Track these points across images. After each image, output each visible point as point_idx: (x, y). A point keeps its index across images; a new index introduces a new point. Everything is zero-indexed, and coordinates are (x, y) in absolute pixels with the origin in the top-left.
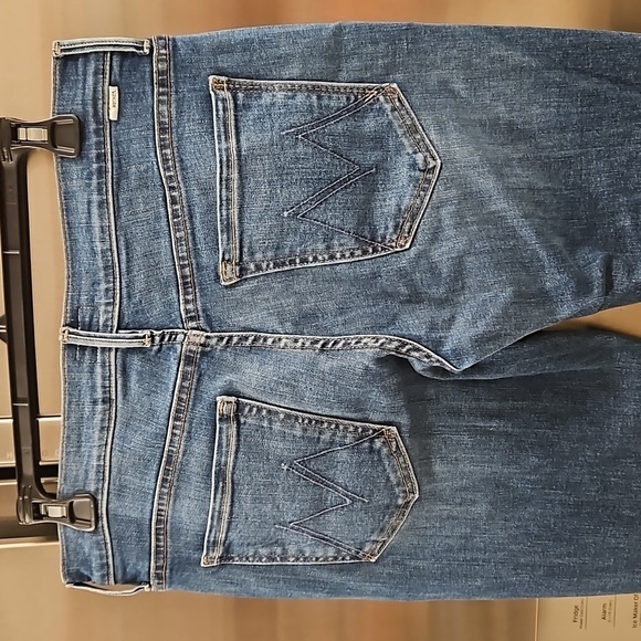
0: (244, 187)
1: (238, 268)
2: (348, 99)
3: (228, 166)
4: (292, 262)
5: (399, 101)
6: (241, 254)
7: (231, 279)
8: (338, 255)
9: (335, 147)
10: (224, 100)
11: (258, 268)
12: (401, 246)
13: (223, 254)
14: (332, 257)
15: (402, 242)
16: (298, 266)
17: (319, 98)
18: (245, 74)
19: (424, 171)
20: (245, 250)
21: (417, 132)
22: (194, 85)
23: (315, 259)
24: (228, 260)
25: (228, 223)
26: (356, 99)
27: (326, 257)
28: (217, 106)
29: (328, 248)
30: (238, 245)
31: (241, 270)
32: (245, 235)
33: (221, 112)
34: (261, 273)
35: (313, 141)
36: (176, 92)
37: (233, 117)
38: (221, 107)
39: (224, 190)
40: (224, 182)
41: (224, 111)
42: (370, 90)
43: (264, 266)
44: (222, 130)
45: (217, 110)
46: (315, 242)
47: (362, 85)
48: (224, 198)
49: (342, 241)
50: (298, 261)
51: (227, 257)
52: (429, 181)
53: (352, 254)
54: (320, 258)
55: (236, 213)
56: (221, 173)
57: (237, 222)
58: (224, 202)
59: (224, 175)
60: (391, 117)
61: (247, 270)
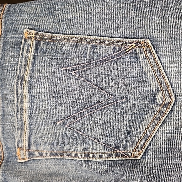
0: (32, 102)
1: (27, 153)
2: (114, 49)
3: (21, 88)
4: (62, 154)
5: (150, 52)
6: (29, 144)
7: (24, 159)
8: (91, 155)
9: (98, 82)
10: (29, 45)
11: (41, 155)
12: (135, 157)
13: (18, 143)
14: (87, 156)
15: (136, 154)
16: (65, 158)
17: (94, 47)
18: (48, 30)
19: (160, 105)
20: (32, 142)
21: (161, 76)
22: (15, 34)
23: (76, 155)
24: (21, 147)
25: (22, 124)
26: (120, 49)
27: (83, 155)
28: (23, 48)
29: (84, 149)
30: (27, 139)
31: (30, 154)
32: (32, 133)
33: (25, 52)
34: (42, 158)
35: (82, 77)
36: (4, 38)
37: (32, 56)
38: (25, 50)
39: (19, 102)
40: (19, 98)
41: (27, 52)
42: (131, 43)
43: (44, 154)
44: (23, 64)
45: (23, 51)
46: (76, 144)
47: (126, 40)
48: (19, 108)
49: (94, 147)
50: (65, 154)
51: (20, 146)
52: (163, 113)
53: (100, 156)
54: (79, 155)
55: (27, 118)
56: (17, 92)
57: (27, 124)
58: (19, 110)
59: (19, 93)
60: (142, 64)
61: (33, 155)
